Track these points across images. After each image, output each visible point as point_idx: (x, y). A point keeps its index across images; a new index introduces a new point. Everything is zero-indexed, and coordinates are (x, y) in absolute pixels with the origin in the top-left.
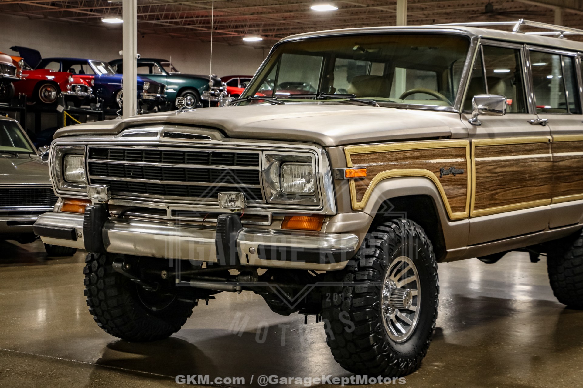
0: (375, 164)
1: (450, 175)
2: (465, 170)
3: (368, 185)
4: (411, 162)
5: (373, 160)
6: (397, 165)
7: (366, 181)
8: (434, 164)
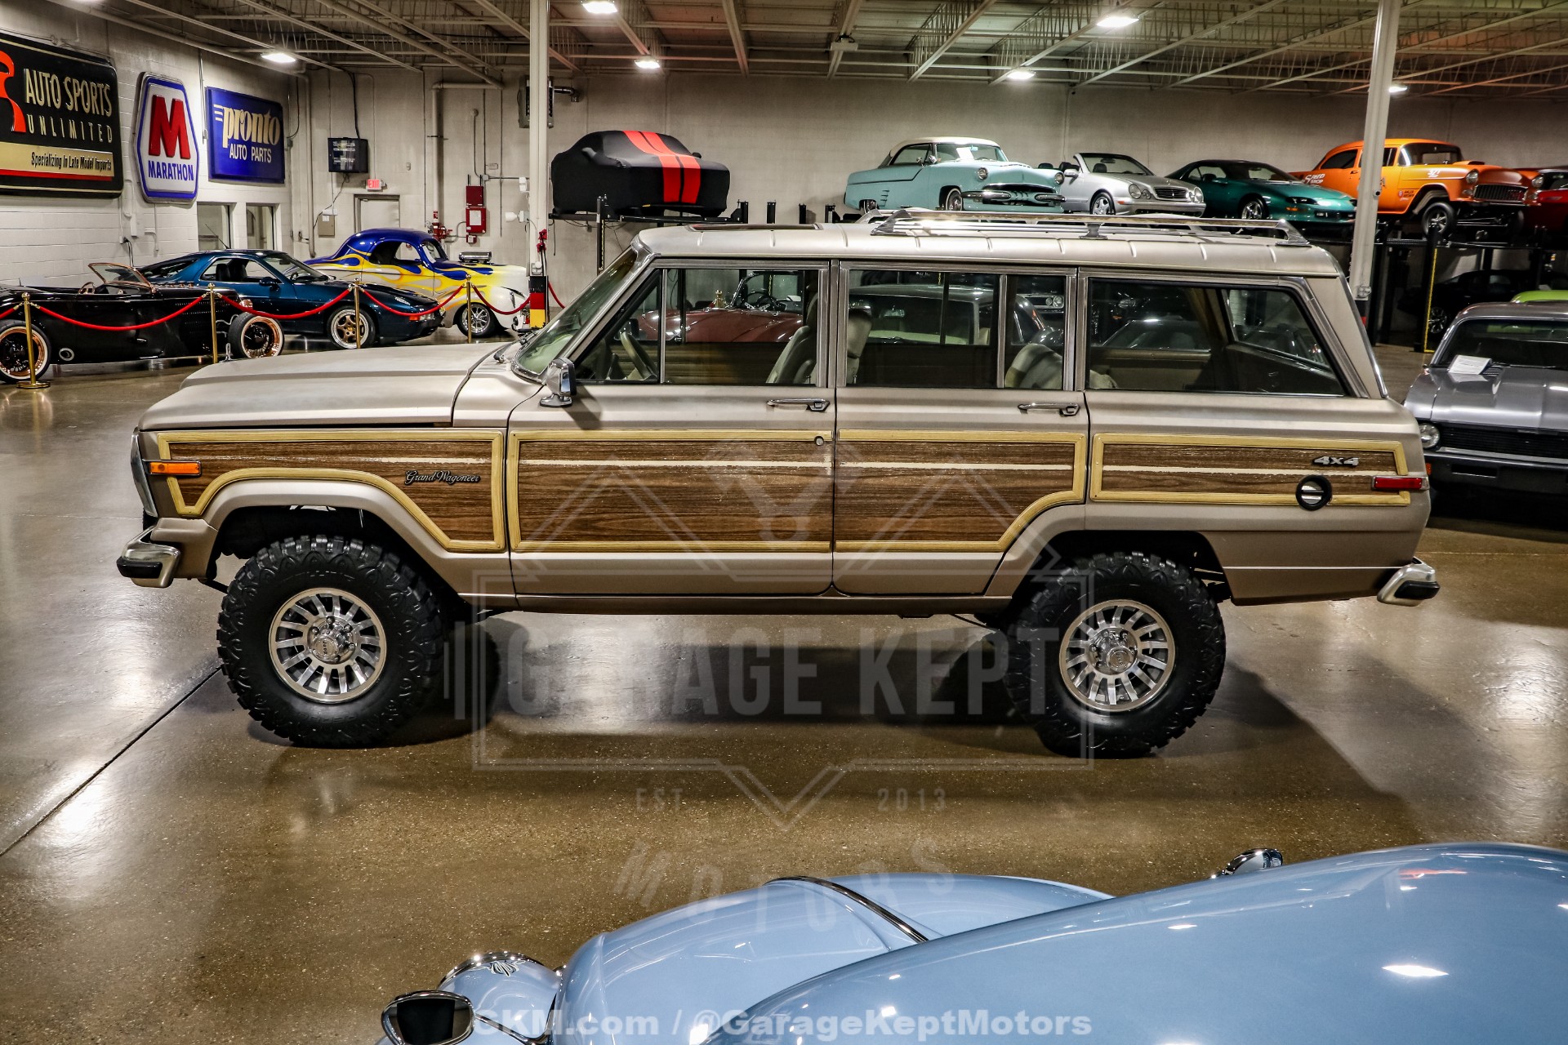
0: (229, 457)
1: (435, 483)
2: (486, 477)
3: (206, 485)
4: (324, 459)
5: (225, 453)
6: (283, 462)
7: (201, 480)
8: (389, 463)
